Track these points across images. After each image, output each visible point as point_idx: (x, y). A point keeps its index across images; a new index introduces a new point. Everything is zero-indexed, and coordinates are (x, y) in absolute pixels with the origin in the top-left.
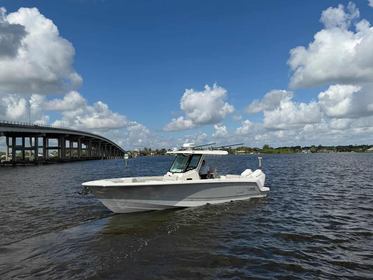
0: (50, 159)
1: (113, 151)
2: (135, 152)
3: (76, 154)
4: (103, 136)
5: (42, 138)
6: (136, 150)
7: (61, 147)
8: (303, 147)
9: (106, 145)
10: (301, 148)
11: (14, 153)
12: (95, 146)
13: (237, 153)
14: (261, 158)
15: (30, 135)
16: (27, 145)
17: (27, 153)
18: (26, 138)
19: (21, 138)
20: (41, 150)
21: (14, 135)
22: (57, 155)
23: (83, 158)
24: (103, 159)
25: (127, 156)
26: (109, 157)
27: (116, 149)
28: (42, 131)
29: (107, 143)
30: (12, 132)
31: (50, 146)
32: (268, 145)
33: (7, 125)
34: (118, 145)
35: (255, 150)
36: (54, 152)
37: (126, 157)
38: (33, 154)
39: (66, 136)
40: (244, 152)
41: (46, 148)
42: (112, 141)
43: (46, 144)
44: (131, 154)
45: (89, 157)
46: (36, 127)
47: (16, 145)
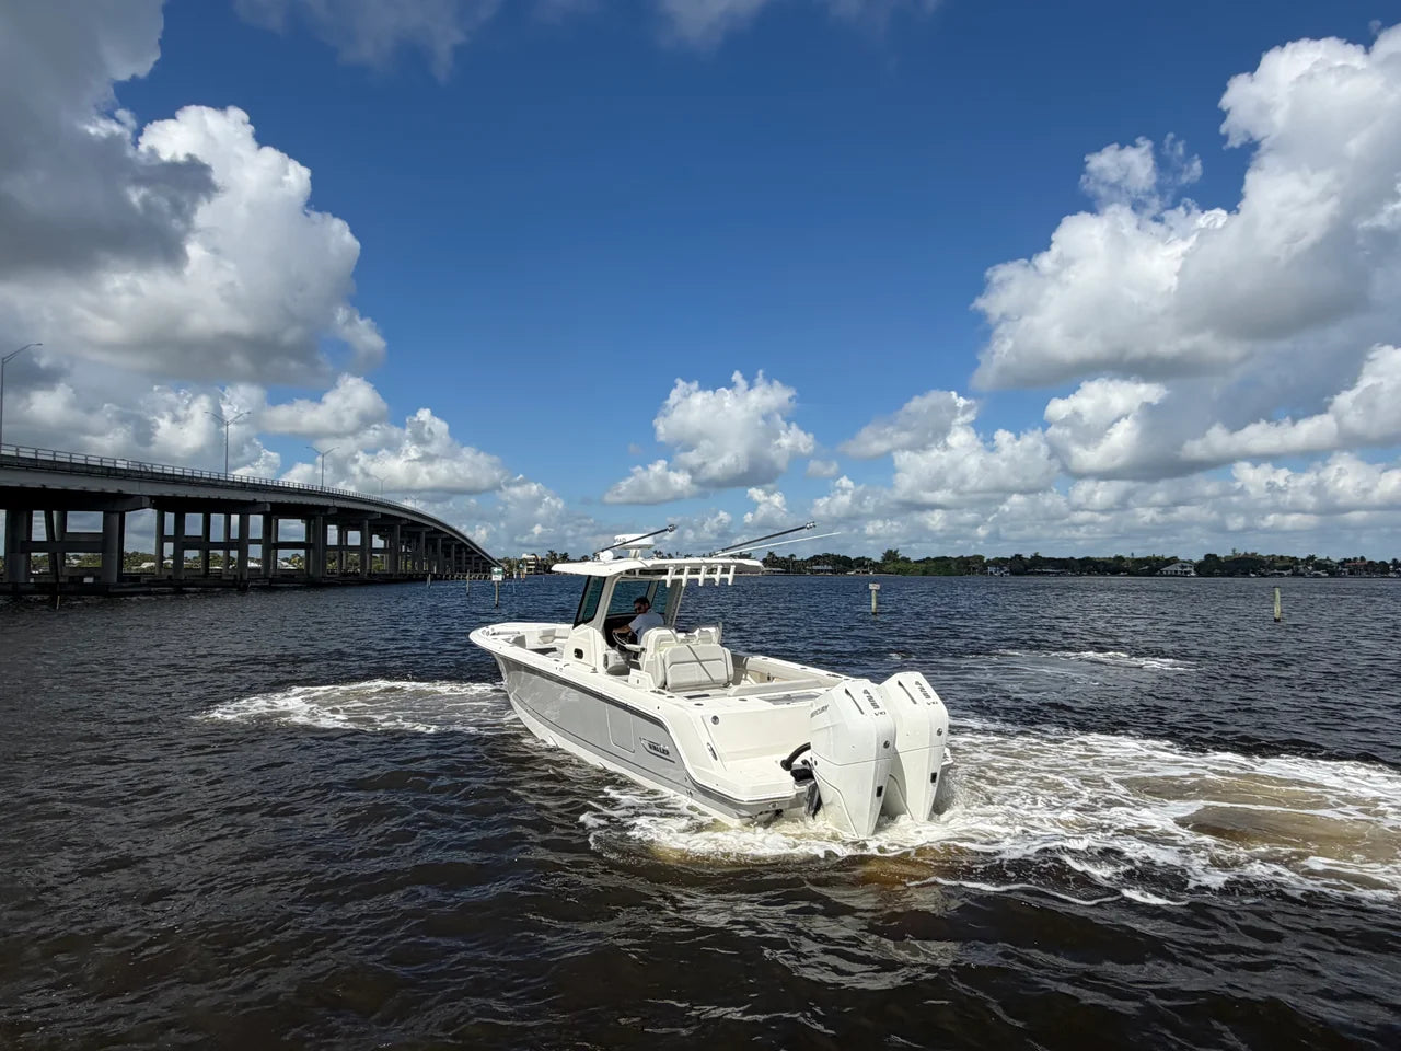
0: (283, 576)
1: (460, 558)
2: (521, 561)
3: (356, 564)
4: (430, 513)
5: (260, 517)
6: (525, 556)
7: (314, 543)
8: (992, 558)
9: (424, 534)
10: (985, 561)
11: (178, 556)
12: (410, 542)
13: (812, 572)
14: (877, 586)
15: (227, 507)
16: (217, 535)
17: (216, 557)
18: (213, 516)
19: (200, 516)
20: (256, 551)
21: (181, 507)
22: (302, 565)
23: (375, 574)
24: (432, 580)
25: (498, 573)
26: (447, 576)
27: (468, 553)
28: (260, 497)
30: (175, 498)
31: (281, 539)
32: (896, 551)
33: (161, 477)
34: (475, 540)
35: (861, 563)
36: (294, 556)
37: (497, 577)
38: (234, 559)
39: (329, 513)
40: (830, 568)
41: (271, 544)
42: (456, 528)
43: (270, 535)
44: (511, 567)
45: (391, 575)
46: (243, 486)
47: (186, 534)
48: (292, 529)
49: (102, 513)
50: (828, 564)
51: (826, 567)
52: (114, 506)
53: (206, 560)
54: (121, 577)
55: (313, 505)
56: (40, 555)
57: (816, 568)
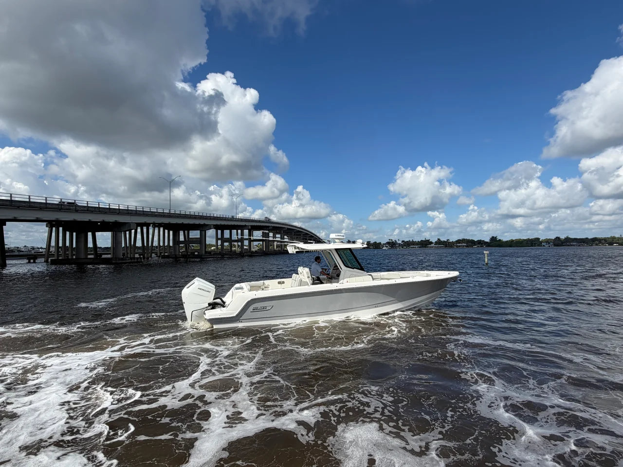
4: (303, 227)
5: (247, 231)
7: (265, 239)
8: (544, 239)
10: (541, 240)
11: (222, 245)
13: (457, 246)
14: (488, 252)
15: (237, 228)
16: (234, 237)
17: (234, 245)
18: (232, 231)
19: (228, 231)
20: (246, 243)
22: (261, 247)
28: (247, 224)
29: (309, 235)
30: (221, 225)
31: (255, 238)
32: (496, 237)
35: (481, 243)
36: (259, 244)
38: (240, 246)
39: (270, 228)
40: (465, 244)
41: (251, 240)
42: (313, 232)
43: (251, 237)
46: (242, 220)
47: (225, 237)
48: (258, 234)
49: (199, 231)
50: (464, 243)
51: (463, 244)
52: (203, 228)
53: (231, 247)
54: (206, 252)
55: (264, 226)
56: (182, 245)
57: (458, 244)
